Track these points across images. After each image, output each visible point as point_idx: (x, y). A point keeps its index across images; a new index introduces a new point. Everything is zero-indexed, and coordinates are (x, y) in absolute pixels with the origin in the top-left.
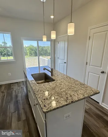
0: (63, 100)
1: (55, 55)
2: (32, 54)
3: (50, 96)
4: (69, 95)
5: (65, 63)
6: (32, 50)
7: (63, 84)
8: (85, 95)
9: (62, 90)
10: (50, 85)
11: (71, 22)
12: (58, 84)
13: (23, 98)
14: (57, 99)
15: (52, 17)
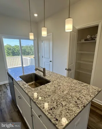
0: (73, 105)
1: (39, 54)
2: (9, 54)
3: (55, 102)
4: (76, 98)
5: (51, 61)
6: (10, 50)
7: (61, 85)
8: (92, 96)
9: (64, 93)
10: (47, 87)
11: (69, 18)
12: (56, 86)
13: (8, 105)
14: (65, 105)
15: (36, 15)
